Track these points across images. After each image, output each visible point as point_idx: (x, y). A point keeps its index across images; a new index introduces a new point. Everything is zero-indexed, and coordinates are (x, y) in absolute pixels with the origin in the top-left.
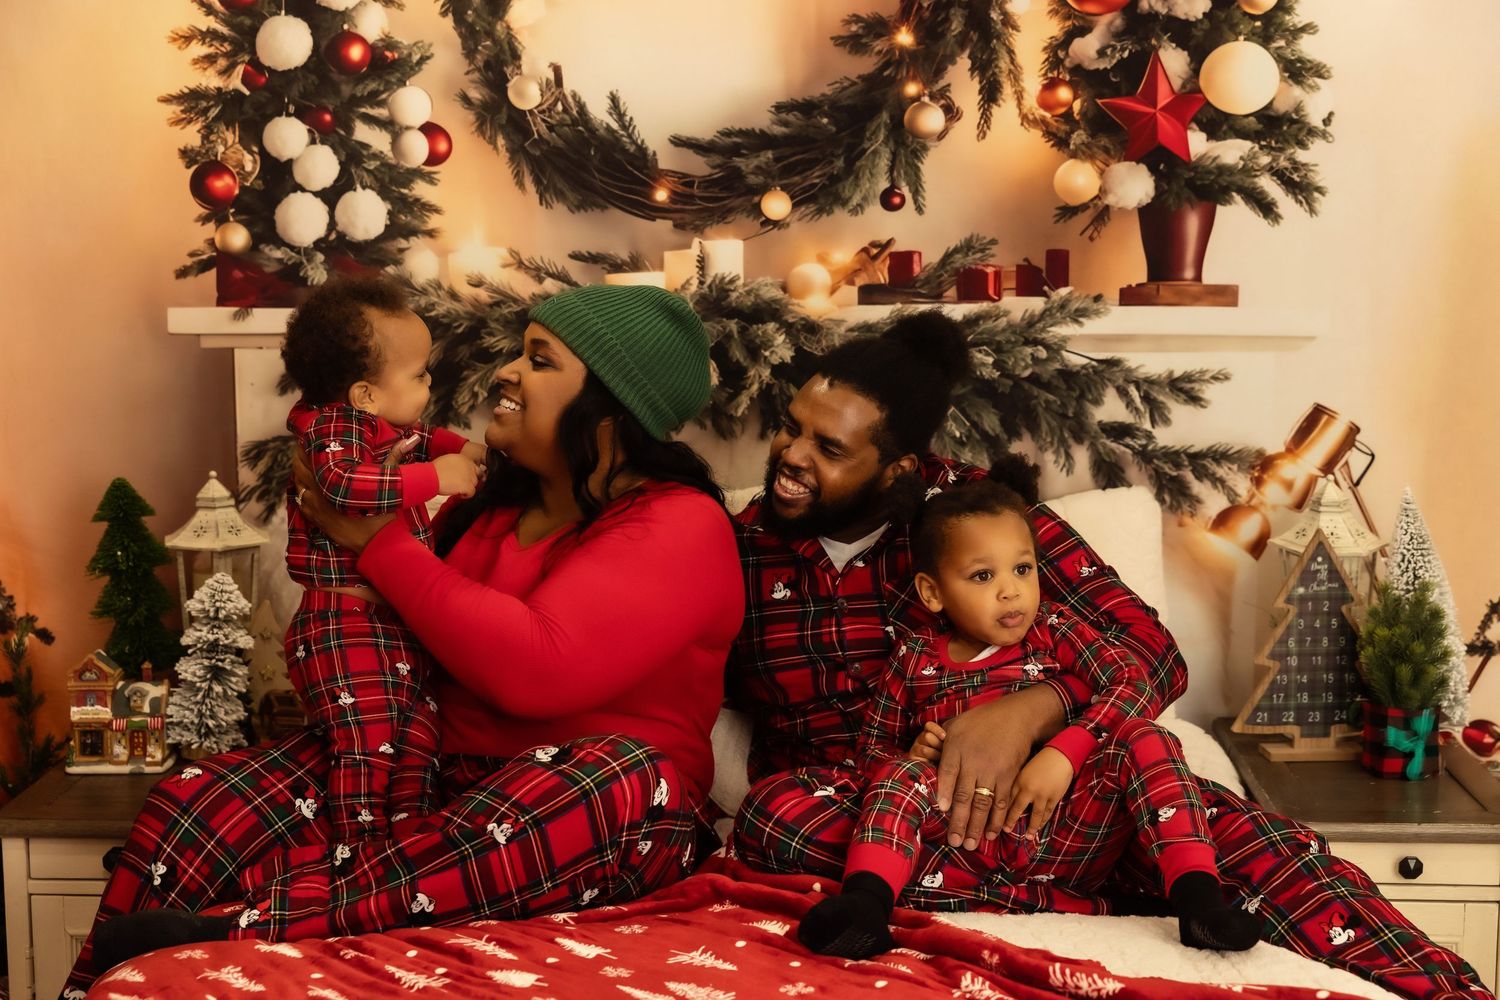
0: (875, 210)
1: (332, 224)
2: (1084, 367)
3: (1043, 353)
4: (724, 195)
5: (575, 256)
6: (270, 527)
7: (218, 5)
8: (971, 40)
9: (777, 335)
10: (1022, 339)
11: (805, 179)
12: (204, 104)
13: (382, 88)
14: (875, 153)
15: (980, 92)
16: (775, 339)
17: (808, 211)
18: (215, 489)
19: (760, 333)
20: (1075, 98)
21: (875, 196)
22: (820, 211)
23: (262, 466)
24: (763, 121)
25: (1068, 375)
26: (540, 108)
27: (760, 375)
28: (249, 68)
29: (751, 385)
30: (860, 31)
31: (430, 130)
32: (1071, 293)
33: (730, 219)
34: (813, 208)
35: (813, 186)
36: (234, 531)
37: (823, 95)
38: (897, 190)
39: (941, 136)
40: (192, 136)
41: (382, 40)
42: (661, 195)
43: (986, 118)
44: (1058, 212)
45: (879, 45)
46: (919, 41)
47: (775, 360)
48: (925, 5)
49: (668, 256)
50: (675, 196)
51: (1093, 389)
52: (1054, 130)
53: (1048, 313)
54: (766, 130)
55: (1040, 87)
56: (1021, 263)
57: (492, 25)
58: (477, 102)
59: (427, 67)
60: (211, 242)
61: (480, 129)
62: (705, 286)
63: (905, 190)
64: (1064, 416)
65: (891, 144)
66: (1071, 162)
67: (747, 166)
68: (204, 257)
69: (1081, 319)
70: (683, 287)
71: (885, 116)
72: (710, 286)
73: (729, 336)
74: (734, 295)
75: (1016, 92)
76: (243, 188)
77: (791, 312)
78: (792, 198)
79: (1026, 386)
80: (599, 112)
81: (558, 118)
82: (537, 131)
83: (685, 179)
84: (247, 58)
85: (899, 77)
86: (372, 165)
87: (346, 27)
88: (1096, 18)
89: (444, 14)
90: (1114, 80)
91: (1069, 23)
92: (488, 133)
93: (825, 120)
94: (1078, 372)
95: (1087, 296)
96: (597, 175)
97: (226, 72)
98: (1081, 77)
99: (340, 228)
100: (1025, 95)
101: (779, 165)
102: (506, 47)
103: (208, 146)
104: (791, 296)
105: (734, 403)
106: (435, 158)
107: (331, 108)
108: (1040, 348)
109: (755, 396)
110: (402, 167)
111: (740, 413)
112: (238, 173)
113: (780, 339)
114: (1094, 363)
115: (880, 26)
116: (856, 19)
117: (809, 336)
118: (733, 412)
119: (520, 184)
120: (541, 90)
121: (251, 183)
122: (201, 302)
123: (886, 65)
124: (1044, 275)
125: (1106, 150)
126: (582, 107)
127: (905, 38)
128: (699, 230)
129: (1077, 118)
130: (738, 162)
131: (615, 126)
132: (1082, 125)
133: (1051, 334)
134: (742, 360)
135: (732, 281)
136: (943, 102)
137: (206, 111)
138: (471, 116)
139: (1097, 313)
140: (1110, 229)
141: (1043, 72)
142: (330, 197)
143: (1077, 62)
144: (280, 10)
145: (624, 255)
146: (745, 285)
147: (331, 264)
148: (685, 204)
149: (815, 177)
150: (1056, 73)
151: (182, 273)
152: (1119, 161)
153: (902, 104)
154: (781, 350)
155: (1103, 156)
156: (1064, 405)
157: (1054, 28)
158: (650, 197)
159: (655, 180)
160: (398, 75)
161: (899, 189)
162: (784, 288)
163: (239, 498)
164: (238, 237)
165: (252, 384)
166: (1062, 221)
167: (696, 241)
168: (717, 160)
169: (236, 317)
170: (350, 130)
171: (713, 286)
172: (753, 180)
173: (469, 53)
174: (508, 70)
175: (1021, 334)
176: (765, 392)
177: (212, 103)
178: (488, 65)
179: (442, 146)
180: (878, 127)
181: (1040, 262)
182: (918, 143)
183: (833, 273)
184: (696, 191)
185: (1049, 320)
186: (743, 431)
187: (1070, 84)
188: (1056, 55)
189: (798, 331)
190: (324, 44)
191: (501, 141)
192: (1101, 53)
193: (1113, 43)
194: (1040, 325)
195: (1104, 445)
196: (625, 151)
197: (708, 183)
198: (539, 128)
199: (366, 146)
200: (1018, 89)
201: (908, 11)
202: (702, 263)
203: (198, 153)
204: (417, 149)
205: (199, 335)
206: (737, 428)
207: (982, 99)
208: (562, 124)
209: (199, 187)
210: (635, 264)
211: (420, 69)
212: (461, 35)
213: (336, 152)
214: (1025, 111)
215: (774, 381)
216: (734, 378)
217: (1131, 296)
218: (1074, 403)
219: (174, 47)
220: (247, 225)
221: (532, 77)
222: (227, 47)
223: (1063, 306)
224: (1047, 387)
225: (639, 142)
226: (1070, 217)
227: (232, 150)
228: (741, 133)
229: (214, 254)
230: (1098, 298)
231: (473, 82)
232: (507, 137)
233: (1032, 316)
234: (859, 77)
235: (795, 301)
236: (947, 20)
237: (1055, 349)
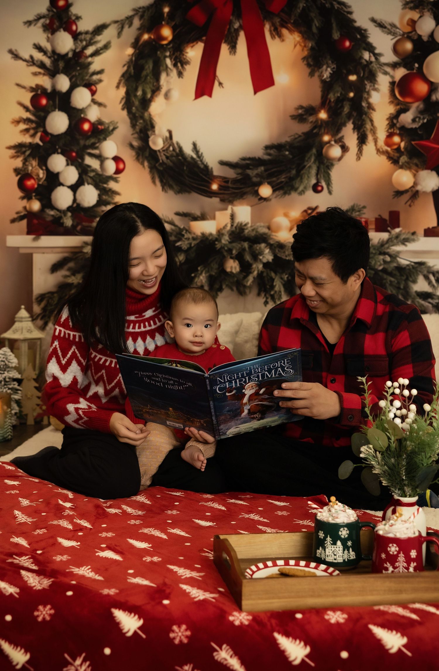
0: (310, 193)
1: (75, 200)
2: (408, 265)
3: (388, 259)
4: (242, 186)
5: (177, 214)
6: (46, 331)
7: (31, 107)
8: (353, 116)
9: (265, 249)
10: (378, 252)
11: (278, 179)
12: (24, 149)
13: (97, 141)
14: (310, 167)
15: (358, 139)
16: (264, 251)
17: (279, 194)
18: (23, 313)
19: (258, 248)
20: (402, 141)
21: (310, 186)
22: (285, 193)
23: (43, 304)
24: (259, 153)
25: (400, 269)
26: (163, 149)
27: (258, 267)
28: (43, 134)
29: (254, 271)
30: (303, 113)
31: (117, 159)
32: (401, 231)
33: (245, 197)
34: (282, 192)
35: (282, 182)
36: (30, 331)
37: (286, 141)
38: (320, 184)
39: (340, 159)
40: (18, 163)
41: (97, 121)
42: (215, 187)
43: (360, 151)
44: (394, 193)
45: (311, 119)
46: (329, 116)
47: (265, 261)
48: (332, 100)
49: (218, 214)
50: (221, 187)
51: (412, 276)
52: (392, 156)
53: (390, 240)
54: (260, 157)
55: (385, 137)
56: (377, 216)
57: (143, 113)
58: (136, 147)
59: (116, 132)
60: (25, 208)
61: (137, 159)
62: (234, 227)
63: (324, 184)
64: (399, 288)
65: (317, 163)
66: (400, 171)
67: (252, 173)
68: (22, 214)
69: (407, 243)
70: (225, 227)
71: (314, 151)
72: (236, 227)
73: (244, 250)
74: (246, 231)
75: (374, 139)
76: (39, 185)
77: (272, 239)
78: (272, 187)
79: (381, 274)
80: (188, 150)
81: (170, 153)
82: (162, 159)
83: (225, 180)
84: (42, 129)
85: (320, 133)
86: (92, 174)
87: (82, 116)
88: (411, 105)
89: (123, 109)
90: (420, 132)
91: (398, 107)
92: (141, 160)
93: (287, 153)
94: (405, 268)
95: (409, 233)
96: (187, 178)
97: (33, 136)
98: (404, 132)
99: (78, 201)
100: (379, 140)
101: (267, 173)
102: (149, 123)
103: (25, 167)
104: (272, 231)
105: (246, 280)
106: (118, 171)
107: (75, 150)
108: (387, 256)
109: (256, 276)
110: (104, 175)
111: (249, 283)
112: (37, 178)
113: (267, 251)
114: (413, 264)
115: (311, 111)
116: (301, 107)
117: (280, 250)
118: (245, 284)
119: (154, 182)
120: (163, 141)
121: (42, 183)
122: (20, 233)
123: (315, 128)
124: (388, 222)
125: (417, 165)
126: (181, 149)
127: (323, 115)
128: (231, 202)
129: (402, 149)
130: (249, 172)
131: (195, 156)
132: (405, 153)
133: (392, 250)
134: (249, 260)
135: (246, 225)
136: (340, 144)
137: (24, 153)
138: (133, 153)
139: (414, 240)
140: (419, 202)
141: (386, 129)
142: (74, 188)
143: (402, 125)
144: (55, 108)
145: (198, 213)
146: (251, 226)
147: (73, 217)
148: (225, 190)
149: (283, 178)
150: (392, 130)
151: (13, 221)
152: (423, 170)
153: (322, 145)
154: (268, 256)
155: (415, 168)
156: (399, 283)
157: (391, 109)
158: (209, 187)
159: (212, 180)
160: (103, 136)
161: (321, 183)
162: (269, 228)
163: (33, 318)
164: (36, 206)
165: (40, 269)
166: (396, 198)
167: (230, 207)
168: (239, 171)
169: (35, 240)
170: (83, 159)
171: (237, 228)
172: (255, 179)
173: (133, 125)
174: (150, 133)
175: (378, 250)
176: (260, 275)
177: (27, 149)
178: (141, 131)
179: (121, 166)
180: (311, 156)
181: (386, 216)
182: (329, 162)
183: (291, 221)
184: (230, 185)
185: (391, 243)
186: (250, 292)
187: (400, 135)
188: (392, 122)
189: (275, 247)
190: (73, 122)
191: (146, 164)
192: (414, 120)
193: (419, 115)
194: (387, 246)
195: (418, 302)
196: (198, 167)
197: (235, 181)
198: (162, 158)
199: (89, 166)
200: (375, 137)
201: (324, 103)
202: (232, 217)
203: (21, 170)
204: (111, 167)
205: (18, 248)
206: (247, 291)
207: (359, 142)
208: (172, 156)
209: (21, 185)
210: (203, 217)
211: (113, 133)
212: (130, 118)
213: (77, 169)
214: (378, 147)
215: (264, 270)
216: (246, 268)
217: (429, 233)
218: (403, 282)
219: (12, 126)
220: (40, 200)
221: (160, 136)
222: (34, 125)
223: (397, 236)
224: (391, 274)
225: (205, 163)
226: (400, 196)
227: (35, 168)
228: (250, 159)
229: (26, 213)
230: (414, 233)
231: (135, 138)
232: (149, 162)
233: (383, 241)
234: (303, 133)
235: (274, 234)
236: (342, 107)
237: (394, 257)
